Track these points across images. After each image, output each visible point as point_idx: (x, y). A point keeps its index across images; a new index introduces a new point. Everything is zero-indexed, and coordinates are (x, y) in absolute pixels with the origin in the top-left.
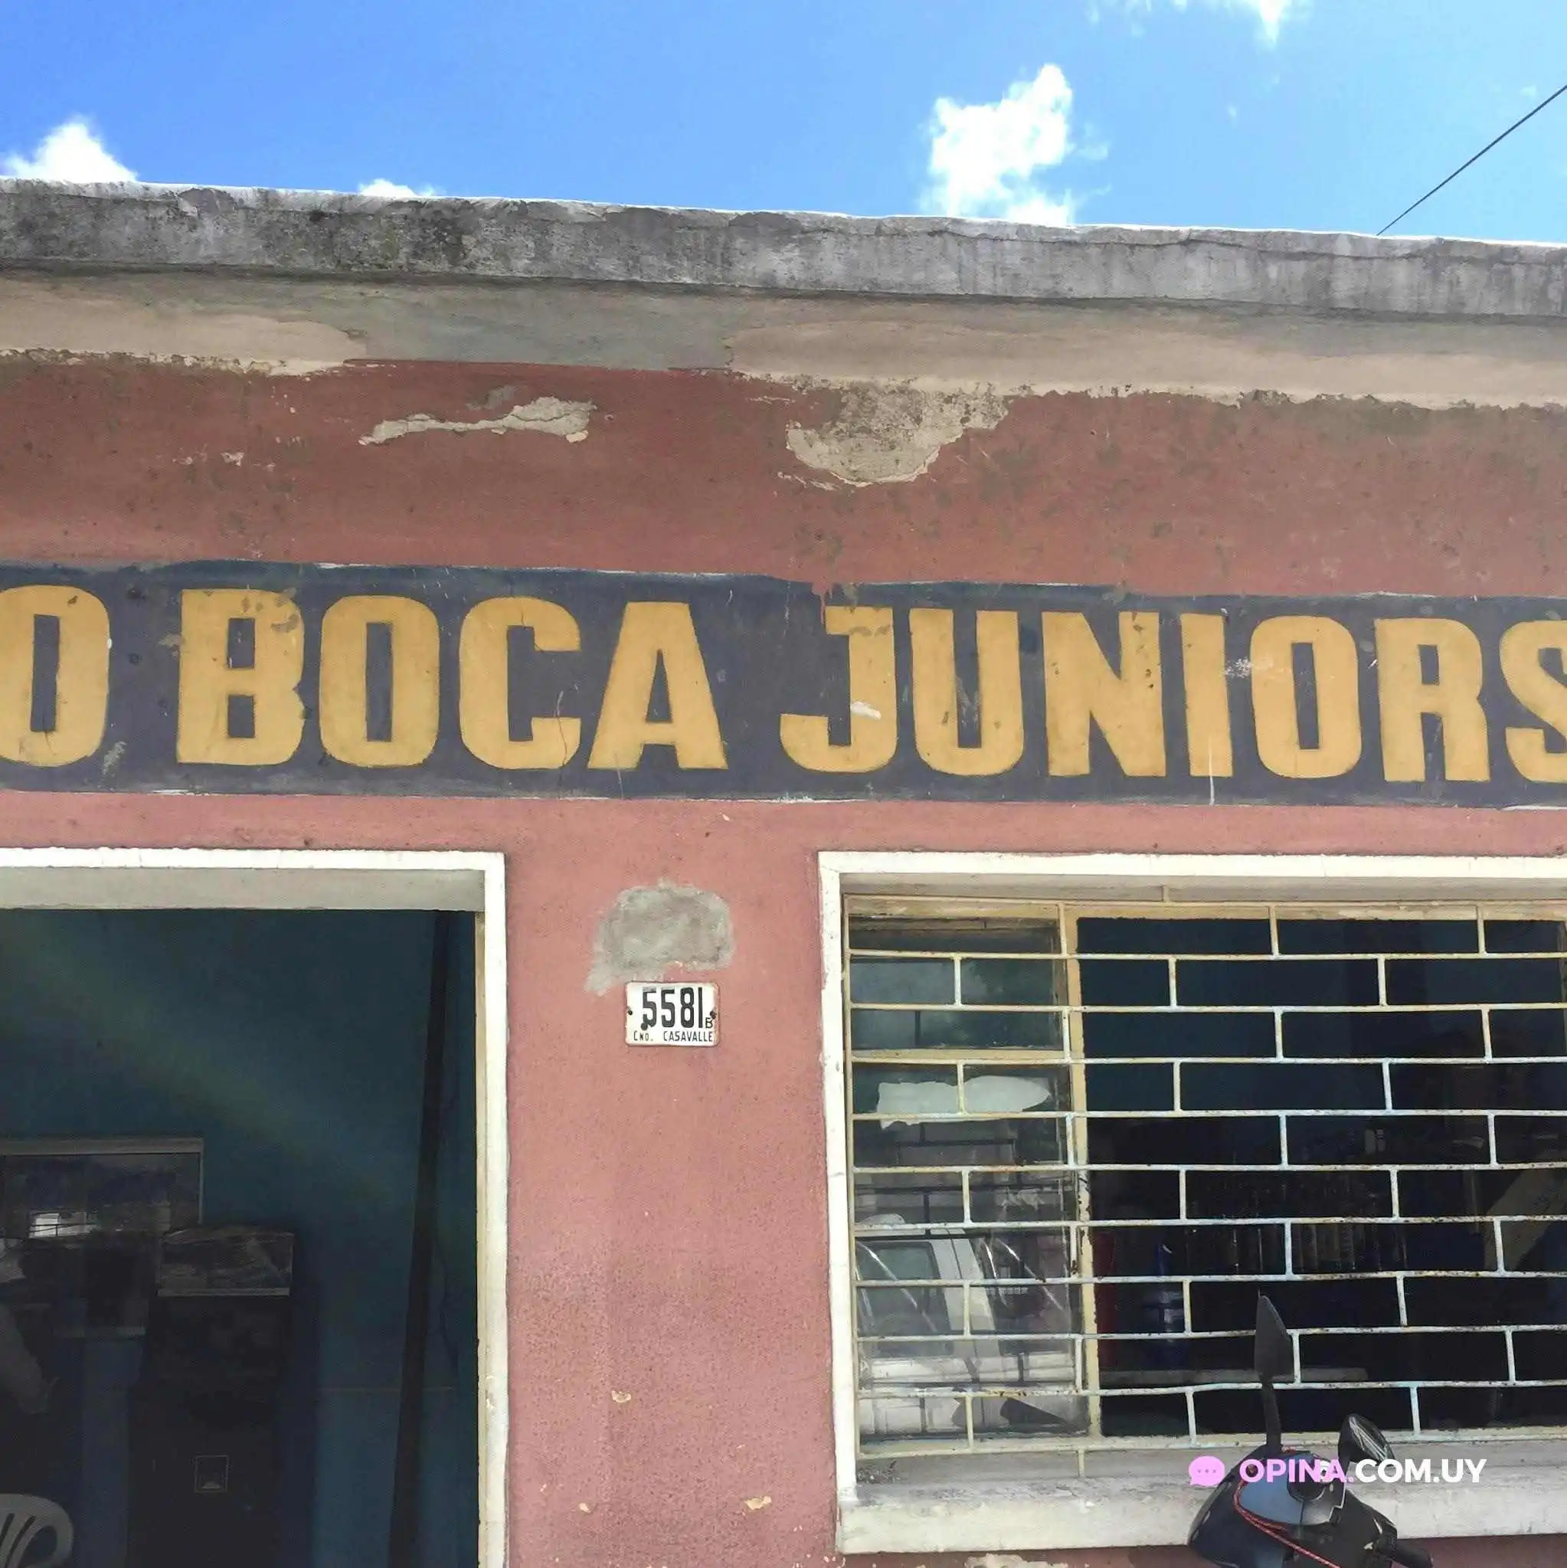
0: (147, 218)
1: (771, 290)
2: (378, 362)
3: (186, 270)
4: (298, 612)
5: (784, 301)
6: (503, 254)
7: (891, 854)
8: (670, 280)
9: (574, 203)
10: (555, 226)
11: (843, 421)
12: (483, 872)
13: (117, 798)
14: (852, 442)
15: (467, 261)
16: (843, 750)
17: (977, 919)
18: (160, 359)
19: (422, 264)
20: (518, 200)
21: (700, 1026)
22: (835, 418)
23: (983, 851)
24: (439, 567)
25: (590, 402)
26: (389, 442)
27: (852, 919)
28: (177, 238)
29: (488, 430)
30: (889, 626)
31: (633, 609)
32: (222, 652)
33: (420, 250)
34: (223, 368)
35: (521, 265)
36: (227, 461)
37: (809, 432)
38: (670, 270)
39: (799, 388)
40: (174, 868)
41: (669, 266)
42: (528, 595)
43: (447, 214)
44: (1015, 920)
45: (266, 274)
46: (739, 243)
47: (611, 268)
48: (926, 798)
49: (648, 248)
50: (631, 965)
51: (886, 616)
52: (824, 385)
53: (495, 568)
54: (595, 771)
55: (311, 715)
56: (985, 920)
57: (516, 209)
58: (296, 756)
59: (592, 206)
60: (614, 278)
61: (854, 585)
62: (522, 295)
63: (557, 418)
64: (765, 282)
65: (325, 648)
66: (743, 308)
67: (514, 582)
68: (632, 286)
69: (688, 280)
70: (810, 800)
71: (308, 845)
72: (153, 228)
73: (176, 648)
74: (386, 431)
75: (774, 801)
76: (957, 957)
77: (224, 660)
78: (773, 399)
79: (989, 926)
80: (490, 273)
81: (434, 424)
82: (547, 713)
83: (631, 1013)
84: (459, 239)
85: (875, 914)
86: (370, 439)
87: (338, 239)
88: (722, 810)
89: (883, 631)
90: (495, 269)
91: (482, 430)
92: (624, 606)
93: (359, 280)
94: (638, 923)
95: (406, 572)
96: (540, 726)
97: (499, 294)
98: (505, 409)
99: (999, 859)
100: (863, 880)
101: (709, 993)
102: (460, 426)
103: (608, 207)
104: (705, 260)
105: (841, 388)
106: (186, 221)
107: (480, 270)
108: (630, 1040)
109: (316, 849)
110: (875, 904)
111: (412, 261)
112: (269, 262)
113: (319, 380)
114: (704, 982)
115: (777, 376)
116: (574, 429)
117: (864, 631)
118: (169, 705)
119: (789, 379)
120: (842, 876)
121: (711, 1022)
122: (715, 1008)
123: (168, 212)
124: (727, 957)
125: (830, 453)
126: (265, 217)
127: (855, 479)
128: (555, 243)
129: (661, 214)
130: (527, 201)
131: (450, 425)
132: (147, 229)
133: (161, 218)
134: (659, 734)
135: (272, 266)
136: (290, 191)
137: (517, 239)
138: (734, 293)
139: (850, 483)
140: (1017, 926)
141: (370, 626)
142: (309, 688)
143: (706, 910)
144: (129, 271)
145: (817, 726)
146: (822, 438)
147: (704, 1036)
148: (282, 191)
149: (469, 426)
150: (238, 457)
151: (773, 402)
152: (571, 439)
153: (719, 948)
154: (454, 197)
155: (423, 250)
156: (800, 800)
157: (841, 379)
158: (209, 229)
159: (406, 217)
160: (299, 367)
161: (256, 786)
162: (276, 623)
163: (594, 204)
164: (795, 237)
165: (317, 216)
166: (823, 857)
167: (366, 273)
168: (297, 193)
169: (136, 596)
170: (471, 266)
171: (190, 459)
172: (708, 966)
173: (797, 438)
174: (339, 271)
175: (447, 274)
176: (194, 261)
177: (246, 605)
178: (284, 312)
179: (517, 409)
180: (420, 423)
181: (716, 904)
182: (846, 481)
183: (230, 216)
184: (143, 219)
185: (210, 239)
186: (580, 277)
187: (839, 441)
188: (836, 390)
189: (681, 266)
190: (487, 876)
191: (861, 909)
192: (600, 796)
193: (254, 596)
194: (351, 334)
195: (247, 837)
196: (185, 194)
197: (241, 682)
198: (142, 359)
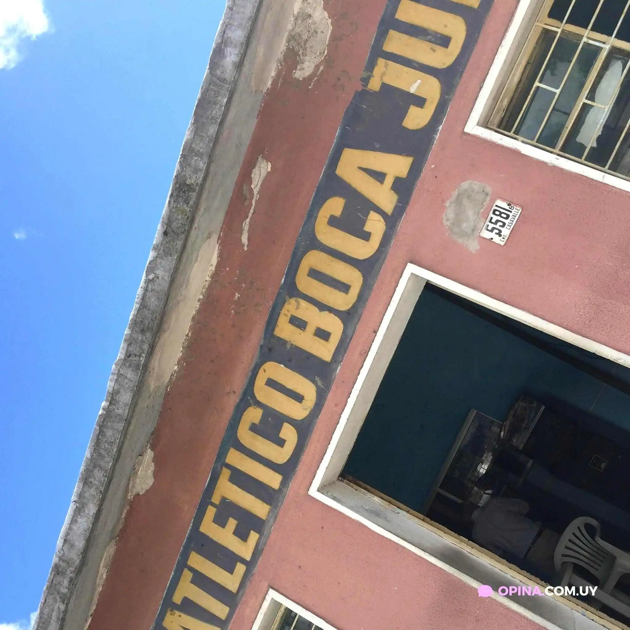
0: (151, 292)
1: (239, 66)
2: (220, 232)
3: (170, 287)
4: (295, 298)
5: (245, 61)
6: (196, 170)
7: (478, 98)
8: (223, 108)
9: (187, 135)
10: (192, 145)
11: (299, 51)
12: (412, 273)
13: (333, 387)
14: (309, 50)
15: (195, 185)
16: (427, 103)
17: (526, 66)
18: (198, 306)
19: (191, 203)
20: (180, 156)
21: (511, 212)
22: (297, 54)
23: (496, 54)
24: (297, 241)
25: (259, 157)
26: (249, 239)
27: (499, 127)
28: (159, 284)
29: (256, 201)
30: (385, 62)
31: (339, 172)
32: (298, 331)
33: (187, 202)
34: (207, 286)
35: (202, 165)
36: (237, 299)
37: (298, 68)
38: (220, 106)
39: (281, 65)
40: (365, 380)
41: (218, 106)
42: (318, 212)
43: (177, 186)
44: (535, 48)
45: (180, 259)
46: (218, 72)
47: (213, 130)
48: (462, 72)
49: (210, 112)
50: (473, 230)
51: (381, 62)
52: (283, 54)
53: (305, 219)
54: (393, 214)
55: (331, 310)
56: (528, 63)
57: (182, 159)
58: (343, 322)
59: (189, 128)
60: (216, 130)
61: (364, 71)
62: (212, 168)
63: (260, 172)
64: (236, 67)
65: (310, 295)
66: (242, 79)
67: (312, 215)
68: (221, 124)
69: (225, 100)
70: (441, 126)
71: (375, 332)
72: (155, 291)
73: (292, 345)
74: (245, 239)
75: (435, 143)
76: (537, 84)
77: (301, 331)
78: (281, 79)
79: (531, 62)
80: (201, 179)
81: (248, 220)
82: (363, 223)
83: (492, 239)
84: (187, 185)
85: (502, 114)
86: (246, 246)
87: (175, 230)
88: (429, 166)
89: (386, 65)
90: (201, 175)
91: (255, 203)
92: (336, 175)
93: (191, 227)
94: (457, 222)
95: (294, 254)
96: (367, 228)
97: (210, 177)
98: (251, 190)
99: (503, 47)
100: (484, 116)
101: (499, 203)
102: (252, 211)
103: (192, 122)
104: (220, 89)
105: (287, 47)
106: (155, 279)
107: (200, 181)
108: (502, 243)
109: (378, 330)
110: (498, 112)
111: (189, 206)
112: (176, 257)
113: (220, 256)
114: (494, 203)
115: (273, 74)
116: (266, 167)
117: (383, 74)
118: (309, 356)
119: (276, 69)
120: (478, 124)
121: (512, 207)
122: (507, 203)
123: (151, 284)
124: (489, 189)
125: (309, 62)
126: (161, 251)
127: (322, 55)
128: (198, 148)
129: (200, 101)
130: (181, 153)
131: (250, 215)
132: (154, 293)
133: (152, 287)
134: (389, 181)
135: (177, 257)
136: (155, 239)
137: (193, 163)
138: (235, 82)
139: (323, 57)
140: (538, 47)
141: (308, 275)
142: (322, 307)
143: (466, 190)
144: (166, 304)
145: (413, 110)
146: (303, 63)
147: (516, 212)
148: (154, 242)
149: (253, 207)
150: (237, 295)
151: (282, 79)
152: (269, 170)
153: (483, 191)
154: (173, 181)
155: (187, 200)
156: (439, 131)
157: (283, 46)
158: (160, 272)
159: (174, 202)
160: (214, 261)
161: (348, 341)
162: (295, 308)
163: (189, 127)
164: (223, 47)
165: (165, 233)
166: (467, 130)
167: (189, 224)
168: (157, 237)
169: (270, 350)
170: (197, 184)
171: (232, 311)
172: (488, 199)
173: (299, 74)
174: (186, 234)
175: (198, 194)
176: (168, 282)
177: (286, 315)
178: (194, 259)
179: (252, 186)
180: (246, 225)
181: (465, 185)
182: (322, 59)
183: (158, 263)
184: (151, 293)
185: (163, 274)
186: (212, 143)
187: (306, 55)
188: (286, 49)
189: (220, 101)
190: (414, 272)
191: (497, 121)
192: (403, 216)
193: (284, 311)
194: (209, 237)
195: (364, 352)
196: (147, 276)
197: (311, 329)
198: (196, 312)
